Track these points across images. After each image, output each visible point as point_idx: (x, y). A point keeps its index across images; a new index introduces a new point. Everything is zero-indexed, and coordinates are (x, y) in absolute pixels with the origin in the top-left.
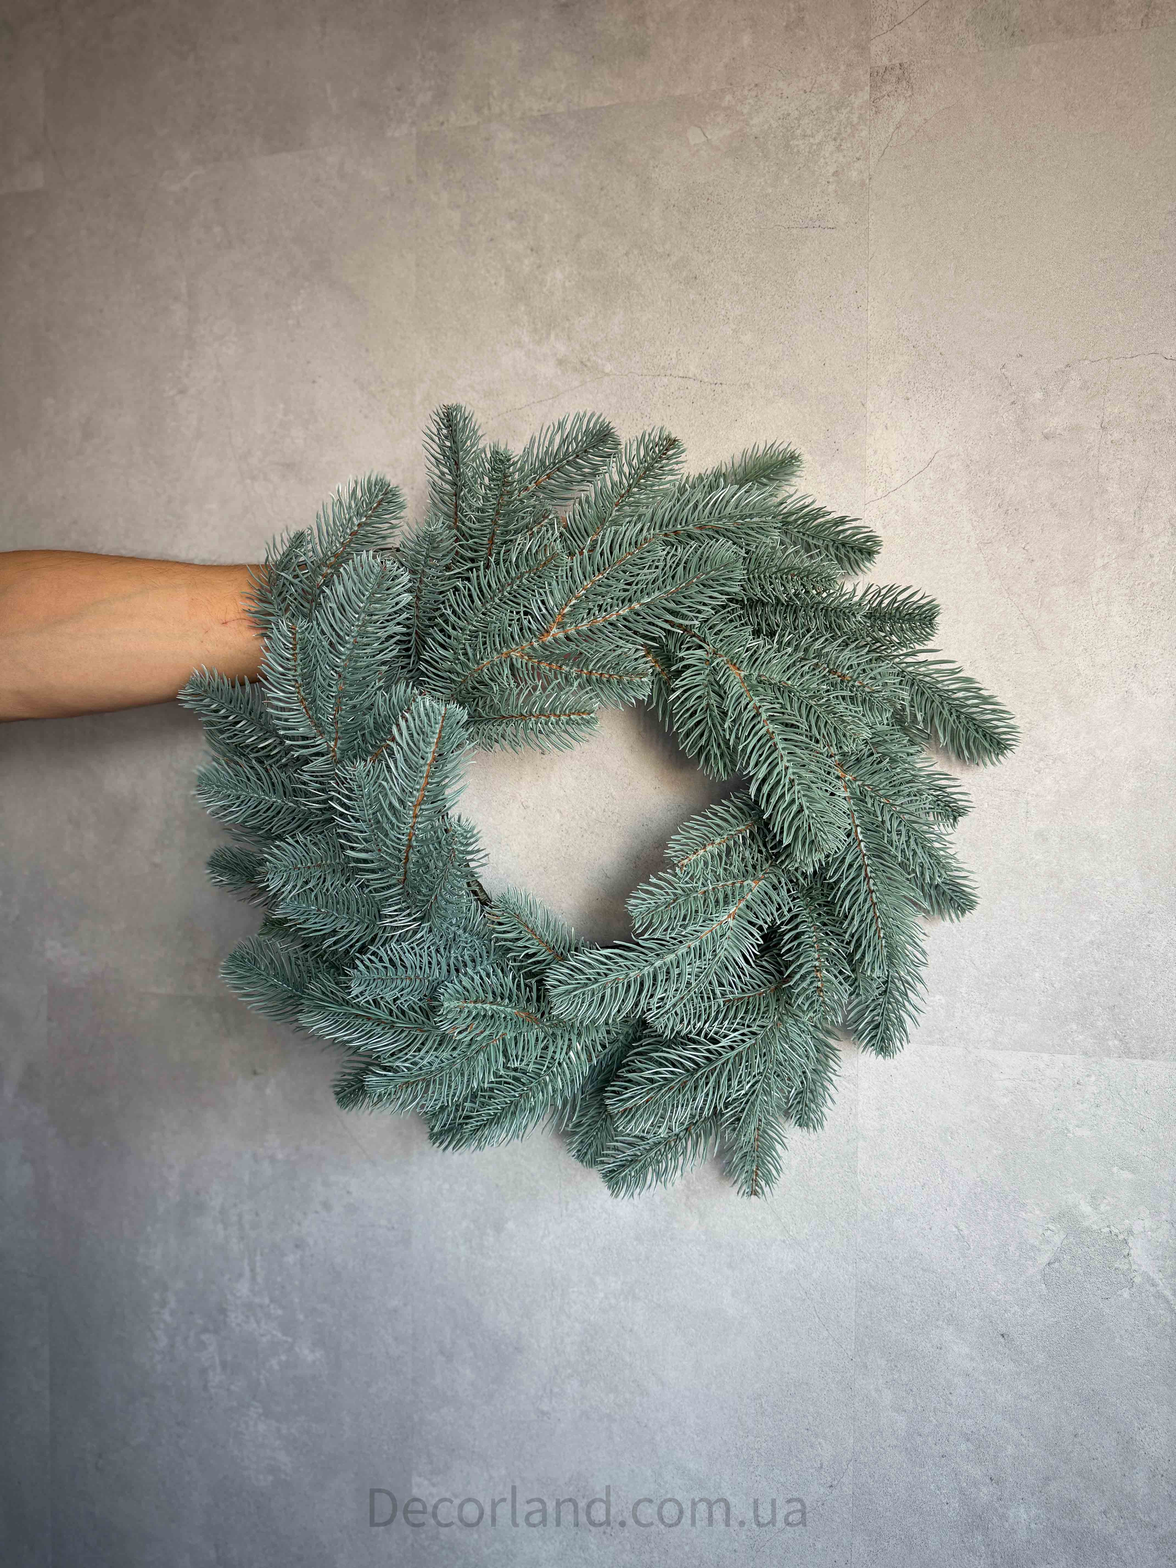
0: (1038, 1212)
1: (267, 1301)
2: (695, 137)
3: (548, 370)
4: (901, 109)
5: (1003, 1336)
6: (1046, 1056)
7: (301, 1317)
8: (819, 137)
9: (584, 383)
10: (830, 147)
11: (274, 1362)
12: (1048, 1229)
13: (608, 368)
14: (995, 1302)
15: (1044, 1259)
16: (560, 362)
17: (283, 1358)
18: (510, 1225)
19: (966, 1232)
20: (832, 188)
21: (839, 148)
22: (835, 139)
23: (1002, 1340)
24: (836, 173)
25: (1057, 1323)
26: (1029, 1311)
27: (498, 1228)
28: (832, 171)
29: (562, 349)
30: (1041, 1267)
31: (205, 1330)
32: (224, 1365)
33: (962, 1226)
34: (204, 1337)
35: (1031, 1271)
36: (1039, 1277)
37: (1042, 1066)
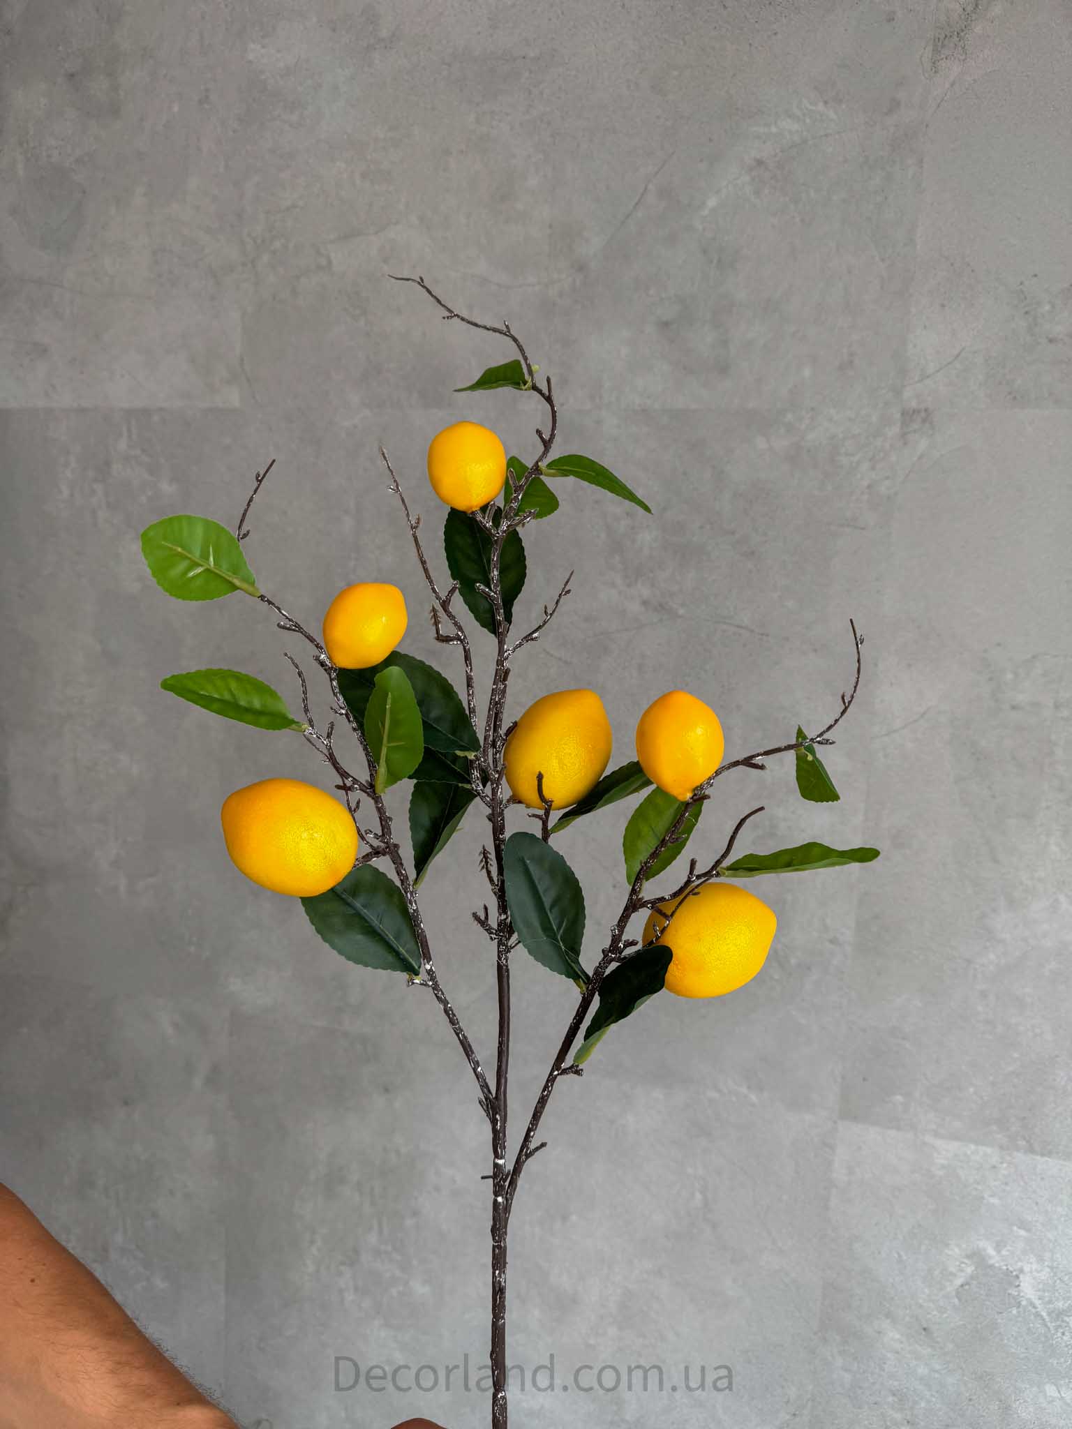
0: (957, 1250)
1: (389, 1248)
2: (761, 443)
3: (634, 607)
4: (923, 444)
5: (925, 1329)
6: (973, 1147)
7: (415, 1262)
8: (856, 458)
9: (661, 620)
10: (865, 466)
11: (394, 1291)
12: (963, 1263)
13: (681, 612)
14: (921, 1306)
15: (959, 1282)
16: (645, 603)
17: (401, 1288)
18: (574, 1218)
19: (905, 1258)
20: (865, 497)
21: (873, 468)
22: (870, 460)
23: (924, 1333)
24: (869, 487)
25: (964, 1325)
26: (945, 1315)
27: (565, 1218)
28: (865, 483)
29: (646, 592)
30: (956, 1287)
31: (343, 1263)
32: (356, 1289)
33: (902, 1253)
34: (342, 1268)
35: (949, 1289)
36: (954, 1293)
37: (969, 1152)
